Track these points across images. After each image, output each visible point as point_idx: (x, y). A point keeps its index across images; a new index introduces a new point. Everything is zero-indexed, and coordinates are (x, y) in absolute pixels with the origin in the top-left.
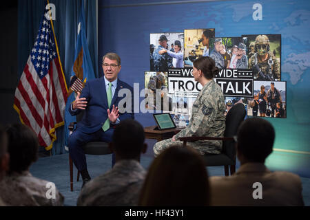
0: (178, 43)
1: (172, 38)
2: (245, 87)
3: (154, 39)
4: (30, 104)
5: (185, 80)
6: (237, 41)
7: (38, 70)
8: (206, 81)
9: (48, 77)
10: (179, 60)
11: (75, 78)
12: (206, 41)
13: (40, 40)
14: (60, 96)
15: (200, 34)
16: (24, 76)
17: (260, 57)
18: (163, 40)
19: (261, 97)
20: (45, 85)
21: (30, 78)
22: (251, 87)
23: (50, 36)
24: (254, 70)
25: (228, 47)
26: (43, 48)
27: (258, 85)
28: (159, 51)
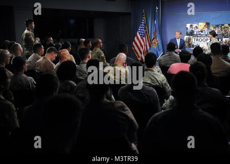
0: (196, 27)
1: (194, 25)
2: (220, 40)
3: (188, 26)
4: (138, 47)
5: (199, 38)
6: (217, 26)
7: (141, 36)
8: (213, 38)
9: (144, 38)
10: (197, 32)
11: (154, 38)
12: (207, 26)
13: (141, 26)
14: (148, 44)
15: (205, 24)
16: (136, 38)
17: (225, 31)
18: (191, 26)
19: (225, 43)
20: (143, 41)
21: (138, 38)
22: (222, 40)
23: (145, 25)
24: (223, 35)
25: (214, 28)
26: (142, 29)
27: (224, 39)
28: (189, 30)
